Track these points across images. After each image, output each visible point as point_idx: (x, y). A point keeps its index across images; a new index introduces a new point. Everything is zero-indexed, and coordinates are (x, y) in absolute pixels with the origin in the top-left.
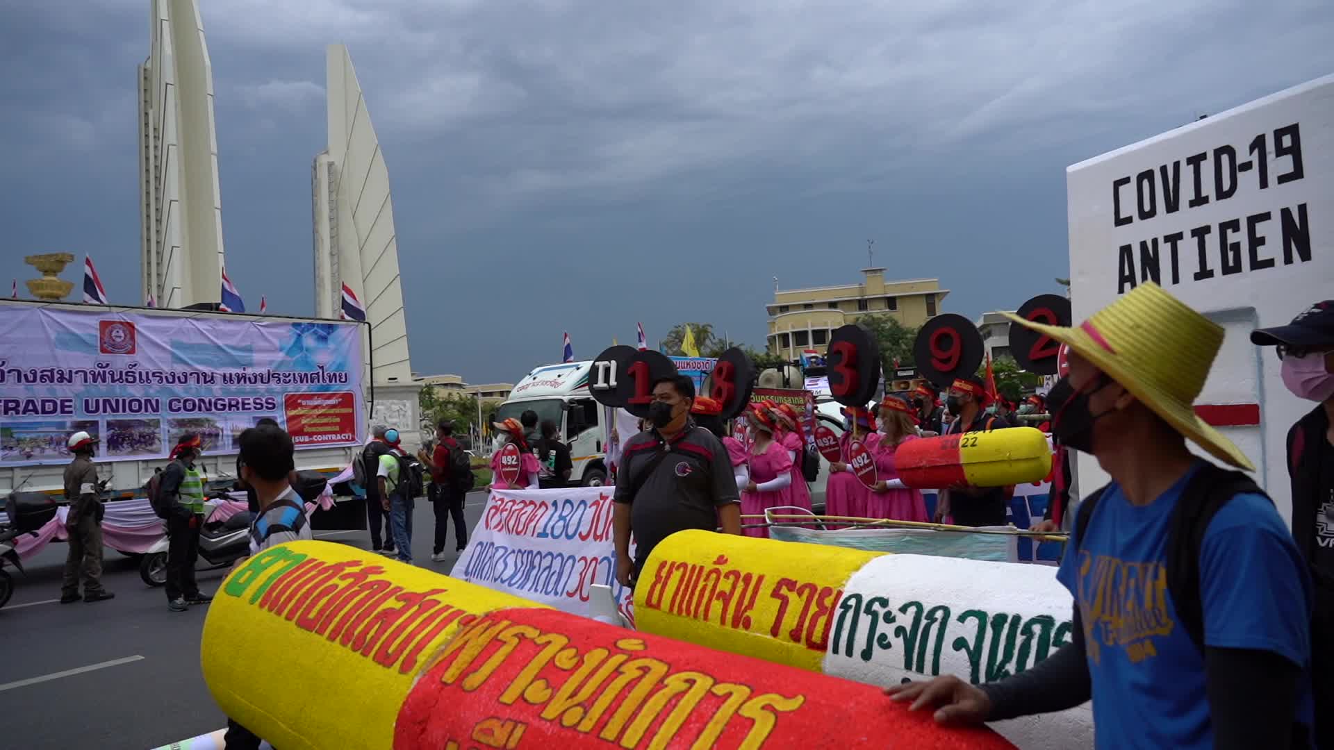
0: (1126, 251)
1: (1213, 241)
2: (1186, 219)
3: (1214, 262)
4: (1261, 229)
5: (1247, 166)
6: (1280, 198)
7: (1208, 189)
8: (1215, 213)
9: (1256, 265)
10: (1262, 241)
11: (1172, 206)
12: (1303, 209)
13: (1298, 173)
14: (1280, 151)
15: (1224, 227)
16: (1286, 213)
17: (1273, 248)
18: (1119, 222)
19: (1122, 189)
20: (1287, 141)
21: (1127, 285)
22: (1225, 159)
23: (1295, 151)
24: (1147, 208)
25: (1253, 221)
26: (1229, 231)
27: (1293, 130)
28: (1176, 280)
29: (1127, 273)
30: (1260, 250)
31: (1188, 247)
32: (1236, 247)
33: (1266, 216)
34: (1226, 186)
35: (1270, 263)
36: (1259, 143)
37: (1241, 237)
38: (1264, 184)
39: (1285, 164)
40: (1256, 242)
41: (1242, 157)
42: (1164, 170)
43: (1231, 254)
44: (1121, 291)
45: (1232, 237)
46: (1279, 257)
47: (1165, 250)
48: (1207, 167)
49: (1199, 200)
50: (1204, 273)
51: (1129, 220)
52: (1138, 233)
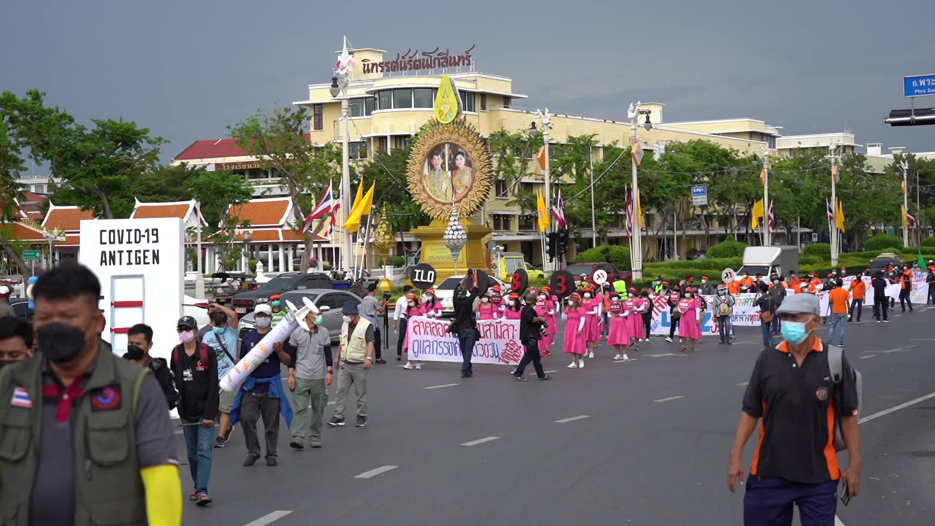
0: (104, 253)
1: (133, 255)
2: (125, 247)
3: (133, 260)
4: (147, 254)
5: (144, 236)
6: (152, 247)
7: (132, 239)
8: (134, 247)
9: (145, 263)
10: (147, 257)
11: (121, 242)
12: (158, 251)
13: (157, 241)
14: (153, 234)
15: (136, 251)
16: (154, 251)
17: (150, 259)
18: (102, 243)
19: (103, 233)
20: (155, 232)
21: (104, 264)
22: (138, 232)
23: (157, 235)
24: (112, 241)
25: (145, 251)
26: (138, 253)
27: (157, 230)
28: (121, 264)
29: (104, 259)
30: (146, 259)
31: (125, 256)
32: (139, 257)
33: (148, 251)
34: (138, 240)
35: (149, 263)
36: (147, 231)
37: (141, 255)
38: (148, 242)
39: (154, 238)
40: (145, 257)
41: (143, 233)
42: (118, 231)
43: (138, 260)
44: (101, 264)
45: (138, 254)
46: (151, 262)
47: (117, 255)
48: (132, 234)
49: (129, 242)
50: (130, 263)
51: (105, 243)
52: (108, 248)
